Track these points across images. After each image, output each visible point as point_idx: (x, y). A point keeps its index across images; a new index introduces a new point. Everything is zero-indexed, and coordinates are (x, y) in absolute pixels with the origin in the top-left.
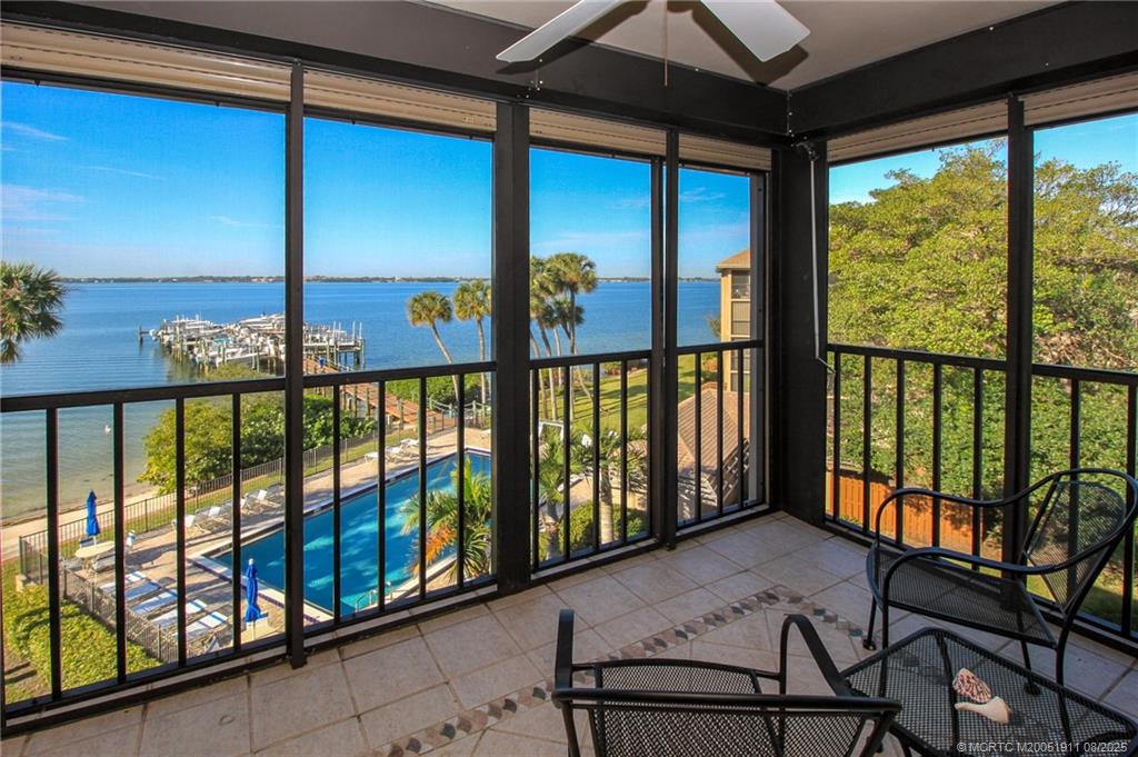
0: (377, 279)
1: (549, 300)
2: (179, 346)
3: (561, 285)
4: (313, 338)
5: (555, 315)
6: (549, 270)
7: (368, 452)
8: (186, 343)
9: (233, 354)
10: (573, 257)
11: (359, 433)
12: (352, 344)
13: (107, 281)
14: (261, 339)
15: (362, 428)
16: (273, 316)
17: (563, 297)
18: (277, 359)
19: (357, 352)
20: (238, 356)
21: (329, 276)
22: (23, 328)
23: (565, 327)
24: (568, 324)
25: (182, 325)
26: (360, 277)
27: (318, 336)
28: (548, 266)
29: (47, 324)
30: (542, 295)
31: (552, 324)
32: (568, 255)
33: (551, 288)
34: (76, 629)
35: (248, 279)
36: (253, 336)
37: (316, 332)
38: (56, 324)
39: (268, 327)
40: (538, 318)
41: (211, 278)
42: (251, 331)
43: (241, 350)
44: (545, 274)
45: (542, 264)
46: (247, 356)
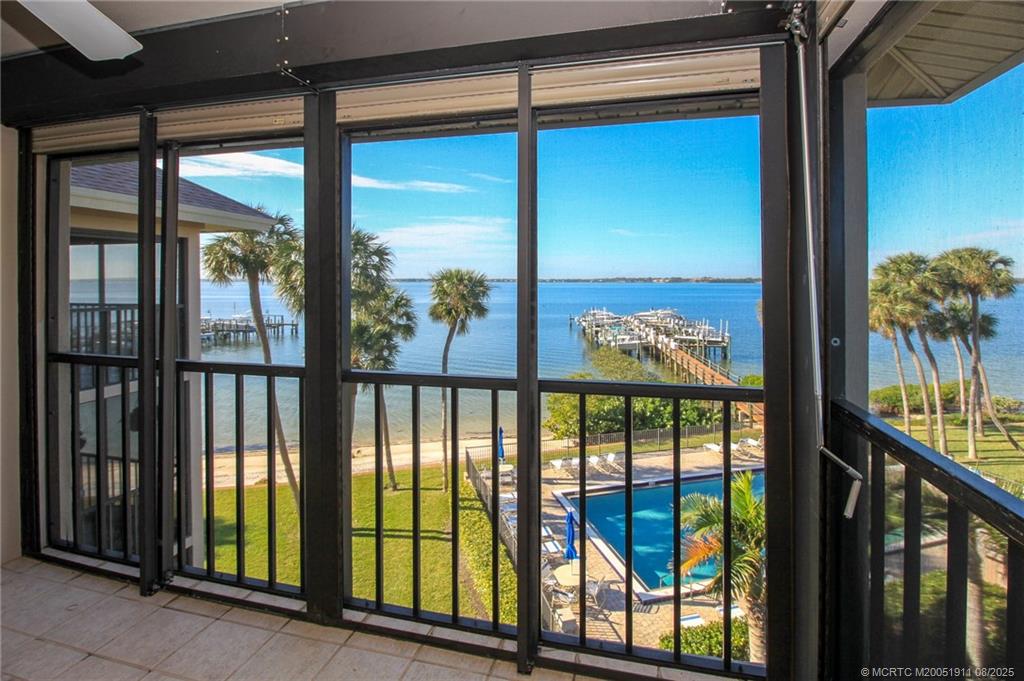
1: (939, 307)
2: (590, 330)
3: (953, 286)
4: (686, 332)
5: (948, 325)
6: (933, 269)
7: (709, 442)
8: (595, 329)
9: (623, 340)
10: (974, 253)
11: (707, 423)
12: (720, 339)
14: (647, 329)
15: (710, 419)
16: (659, 311)
17: (962, 301)
18: (657, 348)
19: (724, 348)
20: (626, 342)
21: (715, 277)
23: (965, 341)
24: (970, 338)
25: (594, 314)
26: (744, 278)
27: (690, 331)
28: (933, 265)
29: (481, 311)
30: (929, 299)
31: (943, 335)
32: (966, 250)
33: (937, 291)
34: (477, 519)
35: (650, 280)
36: (642, 326)
37: (689, 326)
39: (654, 320)
40: (919, 326)
41: (624, 279)
42: (641, 322)
43: (628, 337)
44: (927, 274)
45: (924, 262)
46: (633, 342)
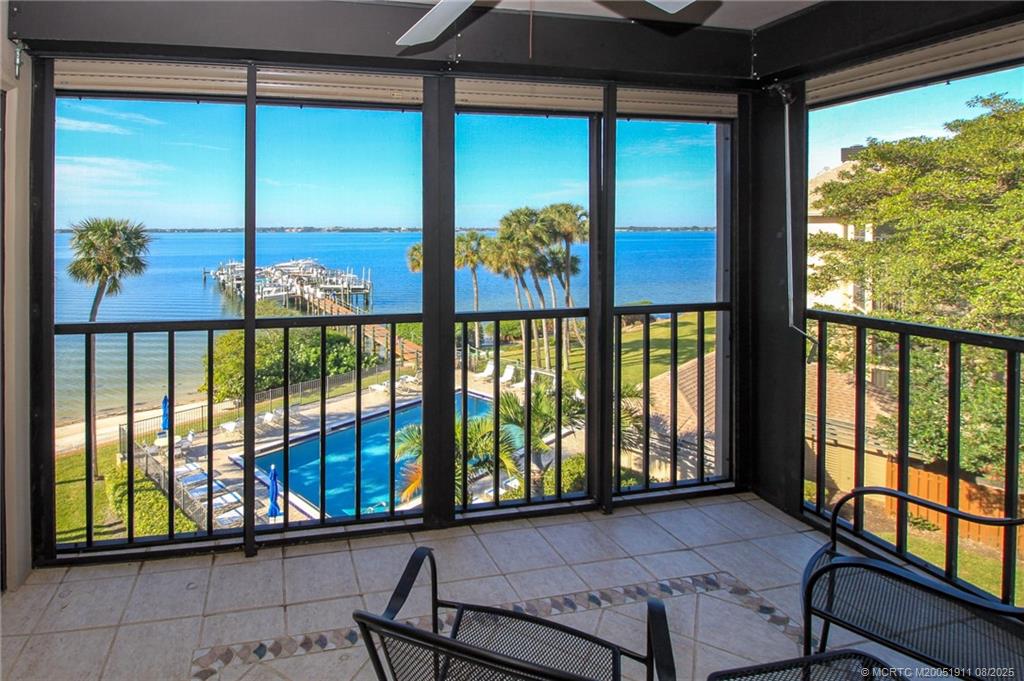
0: (386, 229)
1: (544, 251)
2: (230, 284)
3: (555, 235)
4: (330, 281)
5: (549, 265)
6: (542, 221)
7: (373, 384)
8: (235, 282)
9: (269, 292)
10: (568, 207)
11: (365, 367)
12: (362, 287)
13: (183, 231)
14: (290, 280)
15: (367, 362)
16: (300, 261)
17: (558, 247)
18: (302, 298)
19: (367, 294)
20: (272, 294)
21: (346, 227)
22: (122, 267)
23: (560, 278)
24: (563, 275)
25: (233, 267)
26: (371, 227)
27: (334, 279)
28: (542, 217)
29: (138, 265)
30: (537, 245)
31: (546, 273)
32: (563, 205)
33: (545, 238)
35: (282, 230)
36: (285, 277)
37: (333, 275)
38: (144, 265)
39: (296, 270)
40: (531, 267)
42: (283, 273)
43: (275, 289)
44: (538, 225)
45: (535, 214)
46: (279, 294)
